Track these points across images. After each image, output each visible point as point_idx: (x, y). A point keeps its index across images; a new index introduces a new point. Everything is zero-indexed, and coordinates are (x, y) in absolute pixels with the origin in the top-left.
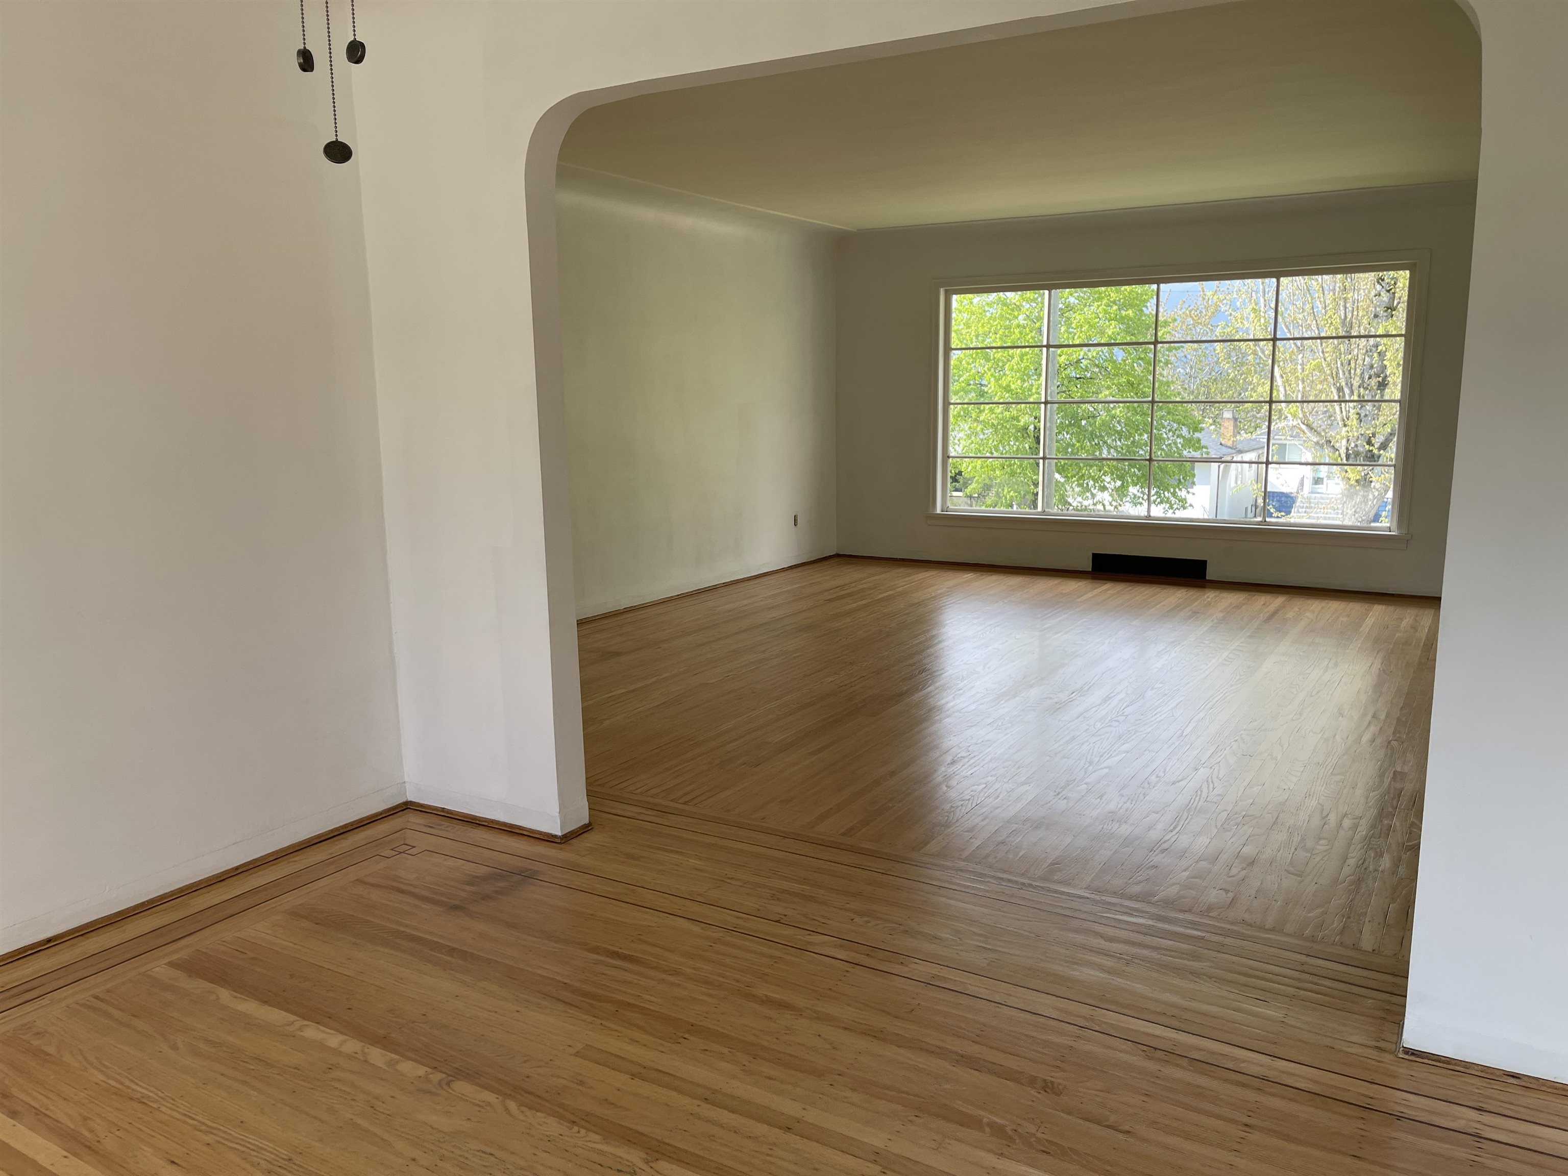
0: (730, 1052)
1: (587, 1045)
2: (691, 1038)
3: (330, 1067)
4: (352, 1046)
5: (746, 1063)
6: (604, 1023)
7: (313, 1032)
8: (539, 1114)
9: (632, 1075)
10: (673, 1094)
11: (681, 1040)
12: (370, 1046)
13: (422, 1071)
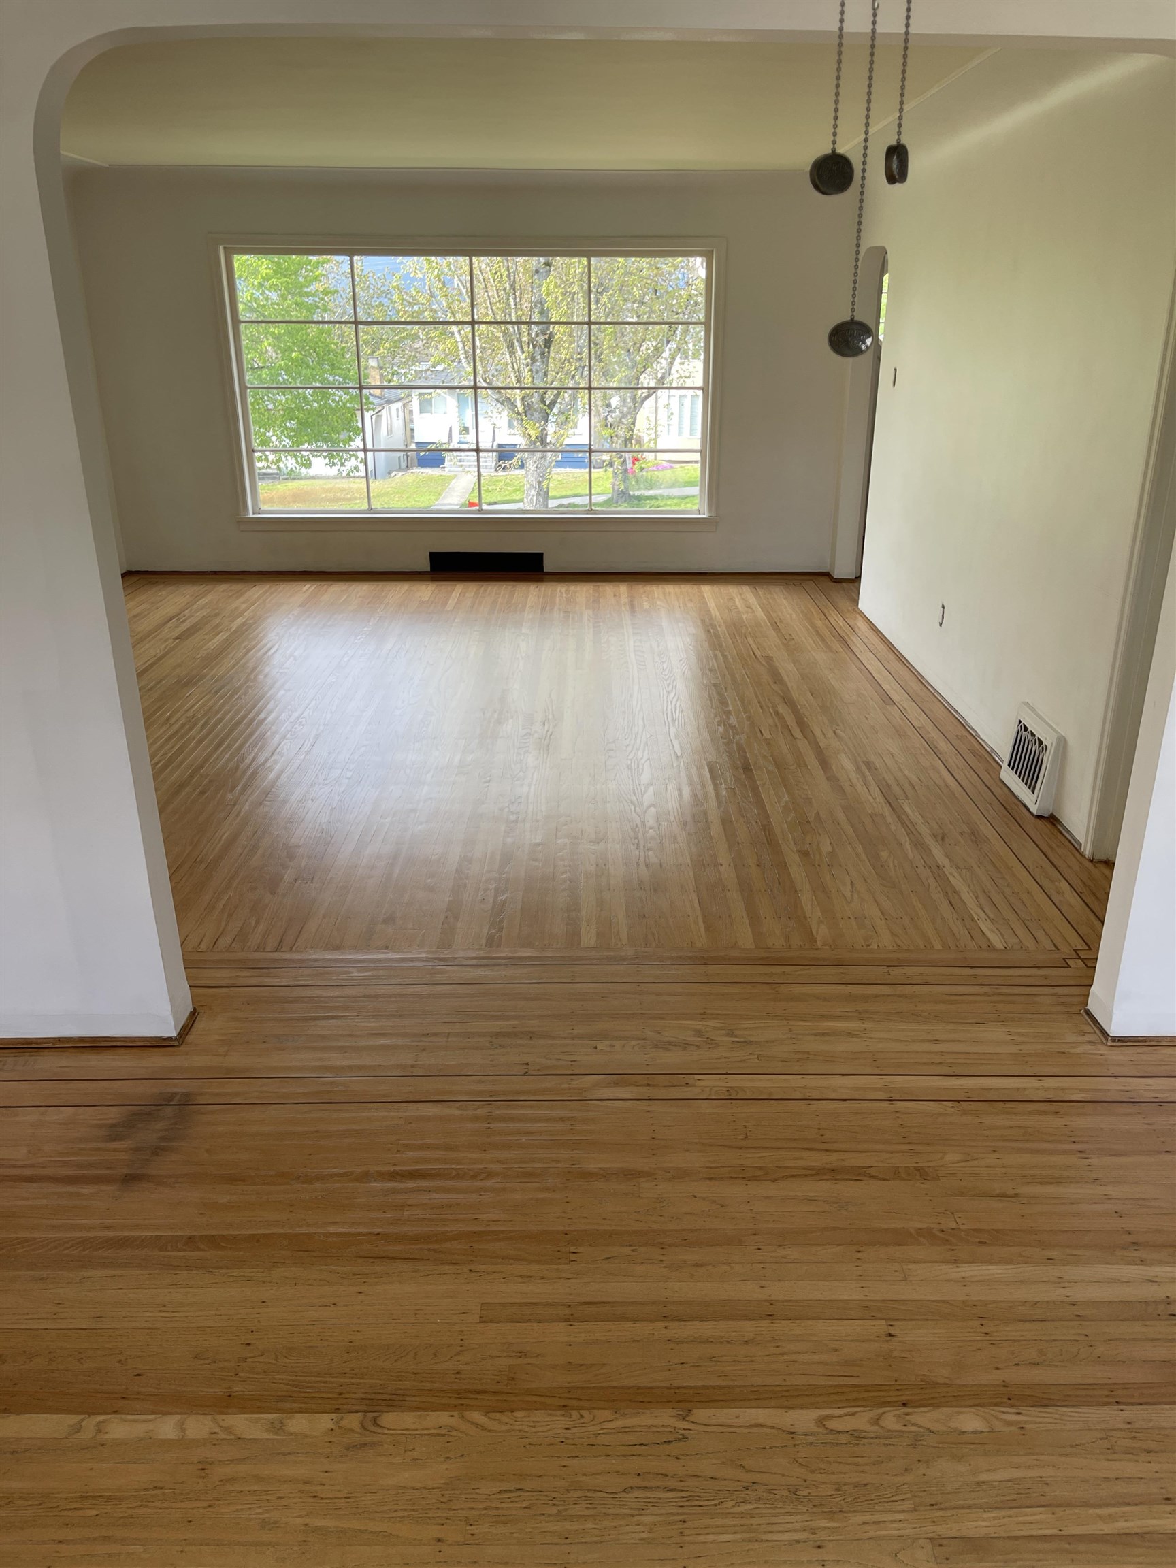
0: (632, 1250)
1: (482, 1304)
2: (581, 1249)
3: (201, 1466)
4: (198, 1426)
5: (662, 1258)
6: (472, 1267)
7: (120, 1428)
8: (518, 1414)
9: (566, 1320)
10: (628, 1325)
11: (573, 1257)
12: (224, 1416)
13: (325, 1421)
